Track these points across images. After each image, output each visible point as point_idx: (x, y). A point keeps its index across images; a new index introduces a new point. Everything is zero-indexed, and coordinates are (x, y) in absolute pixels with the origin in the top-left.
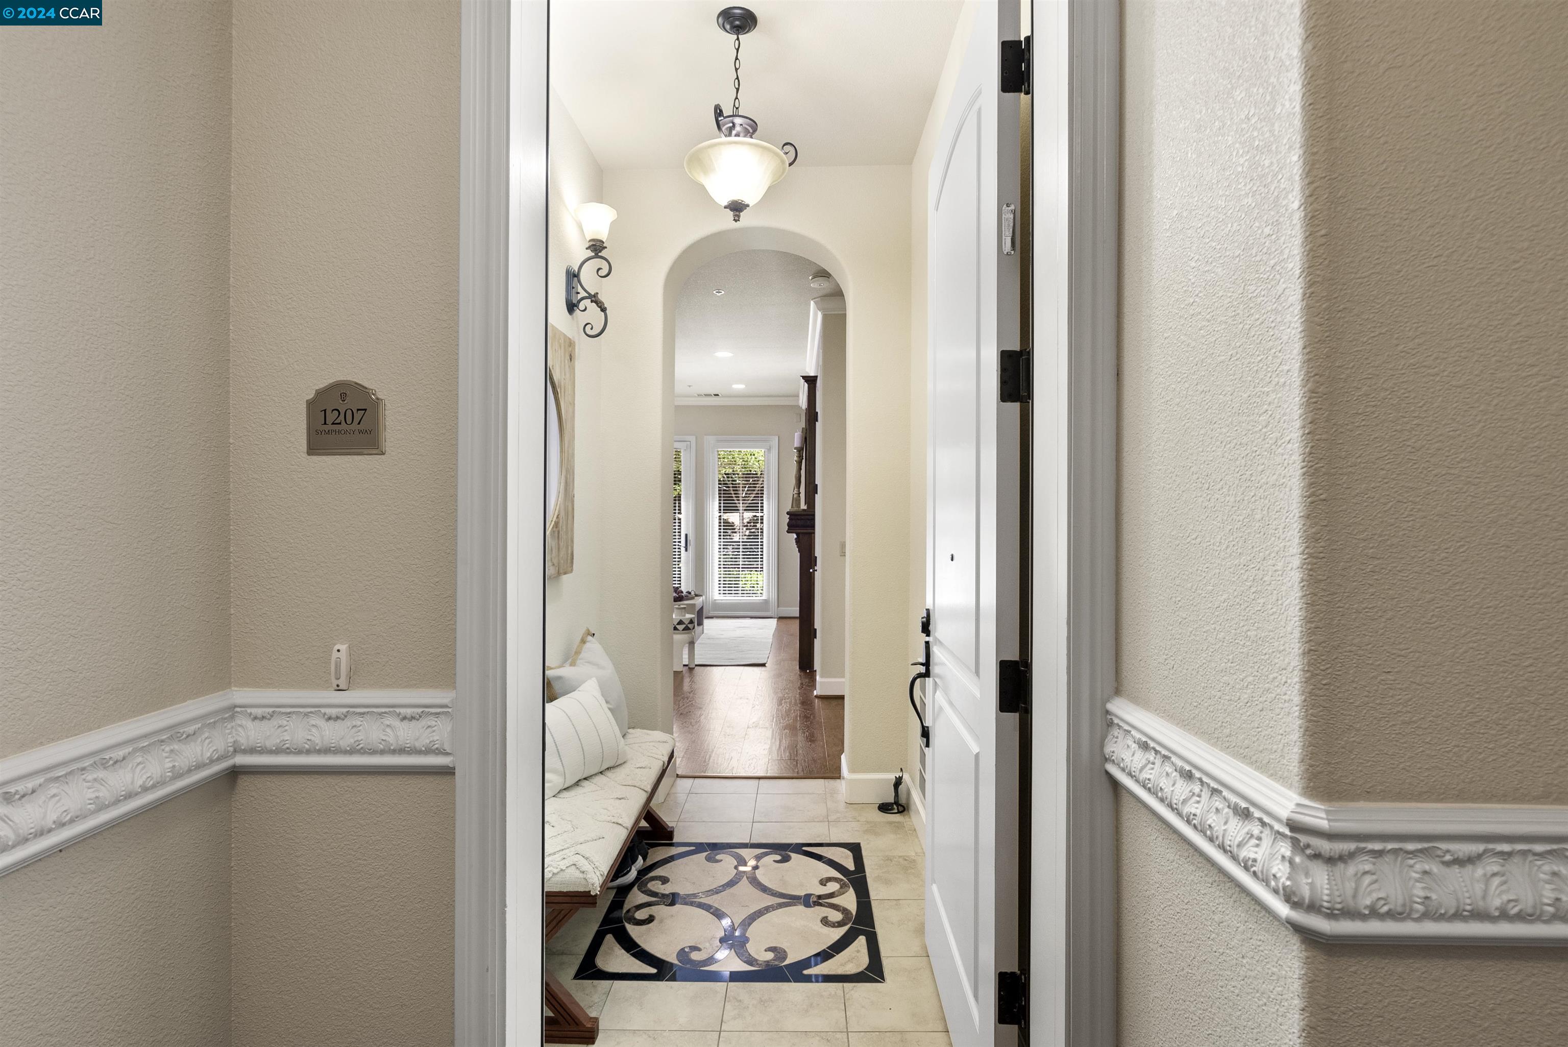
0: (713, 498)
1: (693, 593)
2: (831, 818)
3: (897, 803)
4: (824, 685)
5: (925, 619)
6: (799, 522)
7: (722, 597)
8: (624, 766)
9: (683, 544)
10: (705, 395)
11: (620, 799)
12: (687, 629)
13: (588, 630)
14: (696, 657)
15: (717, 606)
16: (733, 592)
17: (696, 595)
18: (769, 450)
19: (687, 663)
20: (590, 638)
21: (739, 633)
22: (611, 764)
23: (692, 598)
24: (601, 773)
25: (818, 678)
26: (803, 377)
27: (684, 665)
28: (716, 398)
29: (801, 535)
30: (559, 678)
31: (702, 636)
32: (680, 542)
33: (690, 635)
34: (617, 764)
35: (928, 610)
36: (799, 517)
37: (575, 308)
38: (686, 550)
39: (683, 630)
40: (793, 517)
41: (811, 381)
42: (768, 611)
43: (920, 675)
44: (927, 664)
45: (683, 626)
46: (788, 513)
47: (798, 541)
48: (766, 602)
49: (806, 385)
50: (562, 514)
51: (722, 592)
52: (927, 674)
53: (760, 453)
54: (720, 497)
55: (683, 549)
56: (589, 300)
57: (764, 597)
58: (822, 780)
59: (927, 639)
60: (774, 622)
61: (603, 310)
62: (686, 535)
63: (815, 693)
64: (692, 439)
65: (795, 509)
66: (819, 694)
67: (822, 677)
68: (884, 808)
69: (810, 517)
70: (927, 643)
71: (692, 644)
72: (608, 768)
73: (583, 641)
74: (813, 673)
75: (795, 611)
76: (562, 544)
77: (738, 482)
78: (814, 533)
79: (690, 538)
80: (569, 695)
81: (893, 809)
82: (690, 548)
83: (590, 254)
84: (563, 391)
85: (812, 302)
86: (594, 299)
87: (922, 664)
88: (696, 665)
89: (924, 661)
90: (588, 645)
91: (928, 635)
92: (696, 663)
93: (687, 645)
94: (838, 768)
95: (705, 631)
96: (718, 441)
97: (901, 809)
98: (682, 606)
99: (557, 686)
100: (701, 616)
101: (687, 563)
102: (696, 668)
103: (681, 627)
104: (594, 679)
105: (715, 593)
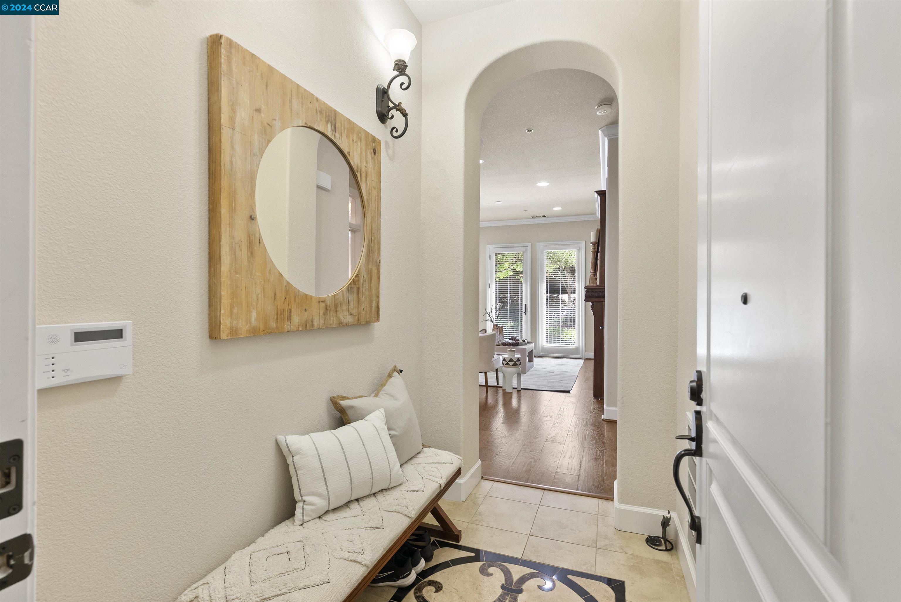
0: (543, 282)
1: (526, 341)
2: (601, 544)
3: (664, 537)
4: (609, 412)
5: (694, 384)
6: (594, 294)
7: (548, 344)
8: (398, 488)
9: (524, 310)
10: (537, 217)
11: (374, 529)
12: (515, 364)
13: (395, 367)
14: (522, 382)
15: (544, 350)
16: (556, 341)
17: (528, 343)
18: (579, 250)
19: (516, 387)
20: (396, 374)
21: (557, 368)
22: (385, 487)
23: (526, 344)
24: (374, 494)
25: (605, 406)
26: (597, 192)
27: (513, 388)
28: (544, 219)
29: (595, 303)
30: (352, 407)
31: (532, 369)
32: (522, 309)
33: (517, 369)
34: (391, 486)
35: (699, 373)
36: (593, 290)
37: (385, 118)
38: (526, 314)
39: (512, 365)
40: (589, 290)
41: (602, 194)
42: (578, 354)
43: (688, 453)
44: (698, 439)
45: (513, 363)
46: (585, 288)
47: (592, 307)
48: (577, 348)
49: (599, 197)
50: (364, 273)
51: (548, 341)
52: (698, 452)
53: (574, 252)
54: (547, 281)
55: (524, 314)
56: (395, 110)
57: (576, 345)
58: (597, 499)
59: (698, 408)
60: (582, 361)
61: (405, 115)
62: (526, 305)
63: (603, 417)
64: (529, 245)
65: (591, 285)
66: (605, 418)
67: (607, 406)
68: (652, 541)
69: (601, 290)
70: (698, 414)
71: (519, 375)
72: (382, 490)
73: (390, 376)
74: (601, 403)
75: (591, 355)
76: (362, 299)
77: (566, 275)
78: (604, 301)
79: (528, 306)
80: (349, 425)
81: (660, 545)
82: (528, 313)
83: (396, 73)
84: (363, 175)
85: (600, 131)
86: (398, 107)
87: (692, 439)
88: (522, 389)
89: (693, 435)
90: (392, 379)
91: (700, 402)
92: (522, 387)
93: (516, 374)
94: (612, 490)
95: (535, 366)
96: (546, 245)
97: (669, 546)
98: (513, 350)
99: (350, 413)
100: (531, 356)
101: (526, 322)
102: (522, 390)
103: (511, 363)
104: (382, 410)
105: (543, 342)
